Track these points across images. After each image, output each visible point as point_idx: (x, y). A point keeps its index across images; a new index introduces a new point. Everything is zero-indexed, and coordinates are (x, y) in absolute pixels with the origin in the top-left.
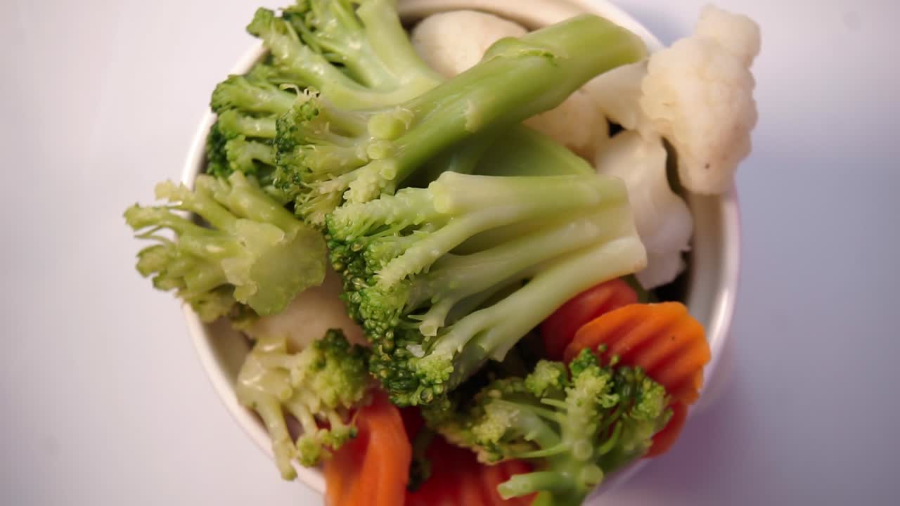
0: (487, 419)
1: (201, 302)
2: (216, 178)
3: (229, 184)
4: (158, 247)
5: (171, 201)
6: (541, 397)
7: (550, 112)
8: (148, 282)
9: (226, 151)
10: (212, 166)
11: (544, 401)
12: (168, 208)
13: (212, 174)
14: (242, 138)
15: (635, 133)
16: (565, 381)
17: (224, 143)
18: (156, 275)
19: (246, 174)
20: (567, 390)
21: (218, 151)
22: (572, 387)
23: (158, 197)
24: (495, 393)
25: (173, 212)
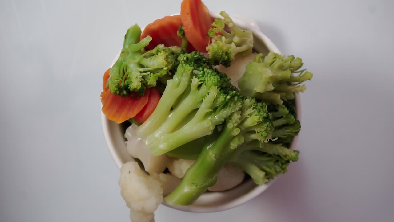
0: (165, 59)
1: (275, 57)
2: (288, 100)
3: (283, 100)
4: (297, 69)
5: (299, 86)
6: (150, 74)
7: (188, 168)
8: (296, 57)
9: (288, 110)
10: (290, 103)
11: (149, 73)
12: (299, 83)
13: (290, 100)
14: (284, 117)
15: (158, 173)
16: (145, 82)
17: (289, 112)
18: (294, 60)
19: (278, 105)
20: (143, 80)
21: (291, 108)
22: (142, 81)
23: (304, 85)
24: (165, 68)
25: (298, 83)
